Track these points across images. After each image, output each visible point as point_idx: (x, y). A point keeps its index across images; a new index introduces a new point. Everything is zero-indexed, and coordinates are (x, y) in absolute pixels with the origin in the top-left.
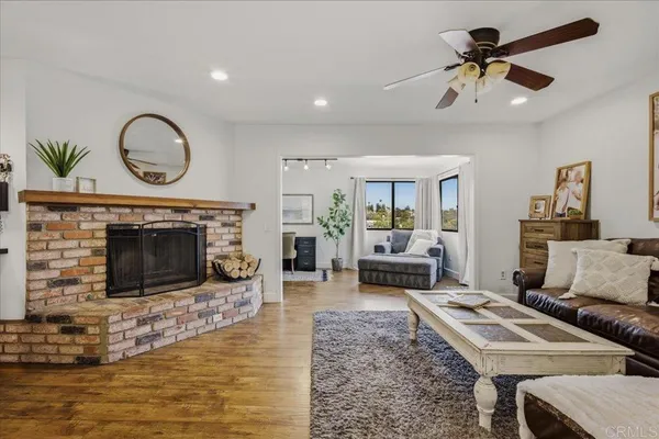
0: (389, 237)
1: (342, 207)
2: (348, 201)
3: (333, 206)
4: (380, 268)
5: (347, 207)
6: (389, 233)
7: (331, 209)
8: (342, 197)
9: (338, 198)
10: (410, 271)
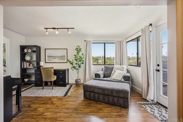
0: (103, 69)
1: (80, 54)
2: (83, 51)
3: (76, 54)
4: (96, 91)
5: (83, 54)
6: (103, 67)
7: (75, 55)
8: (80, 49)
9: (78, 50)
10: (114, 94)
